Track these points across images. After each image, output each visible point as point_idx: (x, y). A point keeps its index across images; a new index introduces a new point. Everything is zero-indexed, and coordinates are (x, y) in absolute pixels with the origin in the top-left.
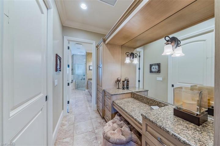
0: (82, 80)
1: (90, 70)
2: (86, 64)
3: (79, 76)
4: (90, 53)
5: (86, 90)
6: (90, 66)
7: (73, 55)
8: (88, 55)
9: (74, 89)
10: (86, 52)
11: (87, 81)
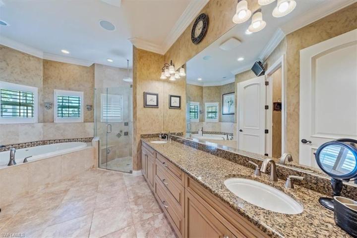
0: (119, 135)
1: (146, 105)
2: (134, 86)
3: (110, 125)
4: (146, 52)
5: (135, 173)
6: (145, 94)
7: (94, 64)
8: (141, 58)
9: (93, 167)
10: (134, 47)
11: (138, 141)
